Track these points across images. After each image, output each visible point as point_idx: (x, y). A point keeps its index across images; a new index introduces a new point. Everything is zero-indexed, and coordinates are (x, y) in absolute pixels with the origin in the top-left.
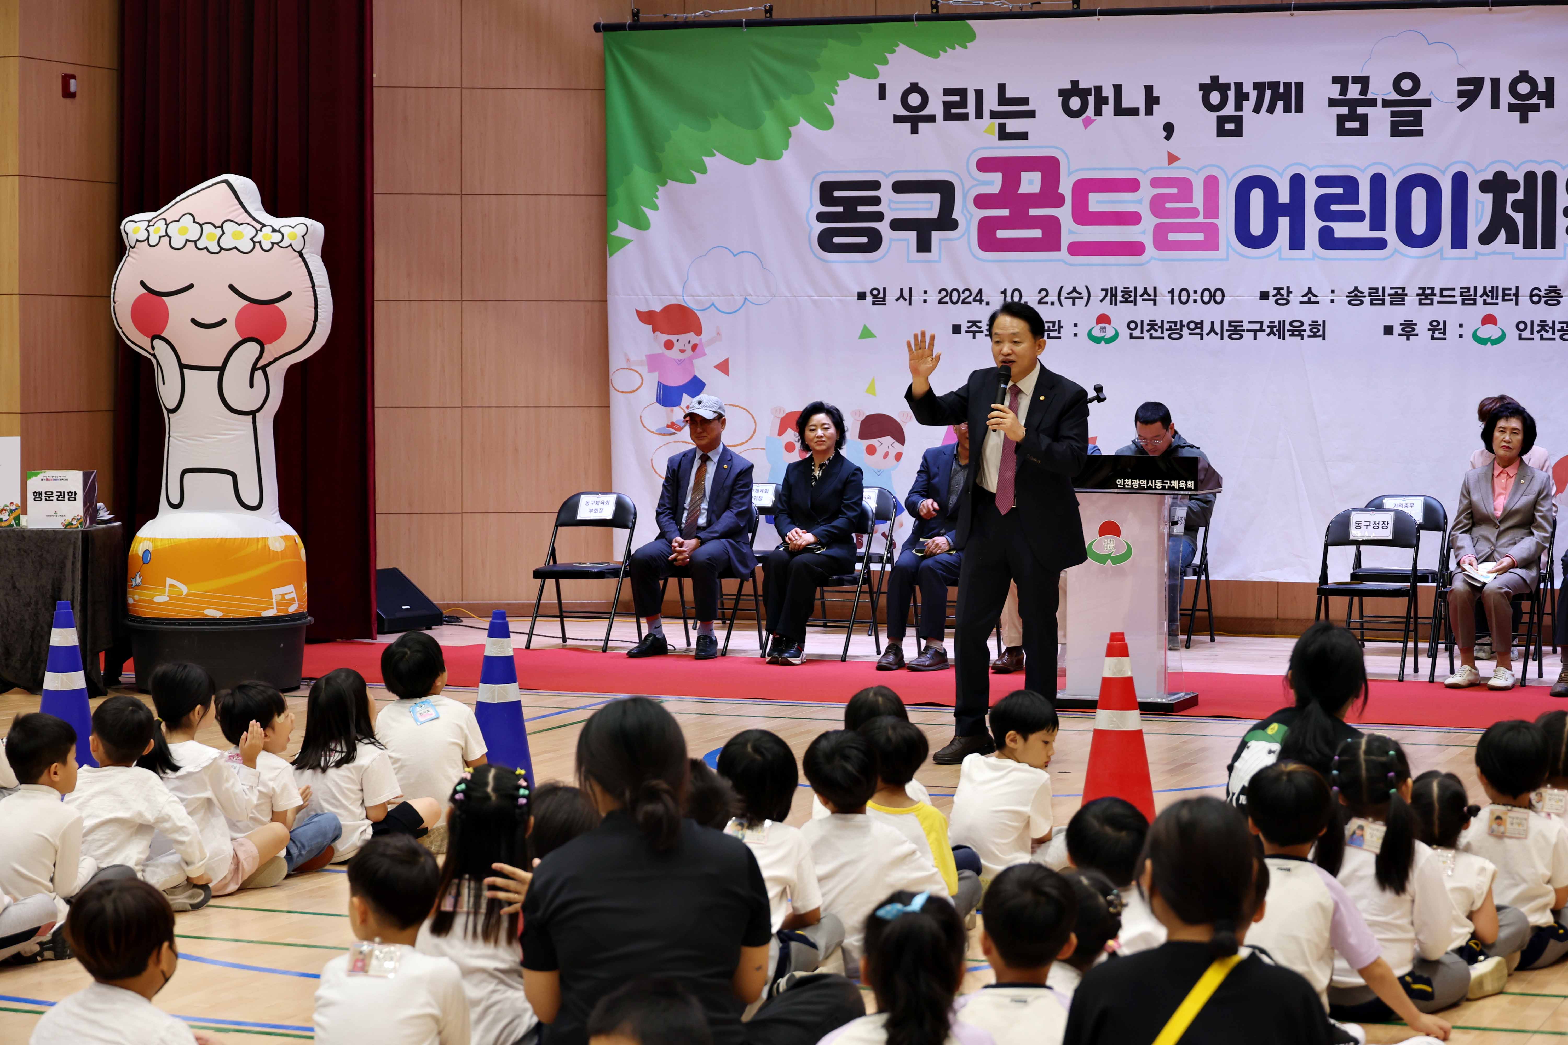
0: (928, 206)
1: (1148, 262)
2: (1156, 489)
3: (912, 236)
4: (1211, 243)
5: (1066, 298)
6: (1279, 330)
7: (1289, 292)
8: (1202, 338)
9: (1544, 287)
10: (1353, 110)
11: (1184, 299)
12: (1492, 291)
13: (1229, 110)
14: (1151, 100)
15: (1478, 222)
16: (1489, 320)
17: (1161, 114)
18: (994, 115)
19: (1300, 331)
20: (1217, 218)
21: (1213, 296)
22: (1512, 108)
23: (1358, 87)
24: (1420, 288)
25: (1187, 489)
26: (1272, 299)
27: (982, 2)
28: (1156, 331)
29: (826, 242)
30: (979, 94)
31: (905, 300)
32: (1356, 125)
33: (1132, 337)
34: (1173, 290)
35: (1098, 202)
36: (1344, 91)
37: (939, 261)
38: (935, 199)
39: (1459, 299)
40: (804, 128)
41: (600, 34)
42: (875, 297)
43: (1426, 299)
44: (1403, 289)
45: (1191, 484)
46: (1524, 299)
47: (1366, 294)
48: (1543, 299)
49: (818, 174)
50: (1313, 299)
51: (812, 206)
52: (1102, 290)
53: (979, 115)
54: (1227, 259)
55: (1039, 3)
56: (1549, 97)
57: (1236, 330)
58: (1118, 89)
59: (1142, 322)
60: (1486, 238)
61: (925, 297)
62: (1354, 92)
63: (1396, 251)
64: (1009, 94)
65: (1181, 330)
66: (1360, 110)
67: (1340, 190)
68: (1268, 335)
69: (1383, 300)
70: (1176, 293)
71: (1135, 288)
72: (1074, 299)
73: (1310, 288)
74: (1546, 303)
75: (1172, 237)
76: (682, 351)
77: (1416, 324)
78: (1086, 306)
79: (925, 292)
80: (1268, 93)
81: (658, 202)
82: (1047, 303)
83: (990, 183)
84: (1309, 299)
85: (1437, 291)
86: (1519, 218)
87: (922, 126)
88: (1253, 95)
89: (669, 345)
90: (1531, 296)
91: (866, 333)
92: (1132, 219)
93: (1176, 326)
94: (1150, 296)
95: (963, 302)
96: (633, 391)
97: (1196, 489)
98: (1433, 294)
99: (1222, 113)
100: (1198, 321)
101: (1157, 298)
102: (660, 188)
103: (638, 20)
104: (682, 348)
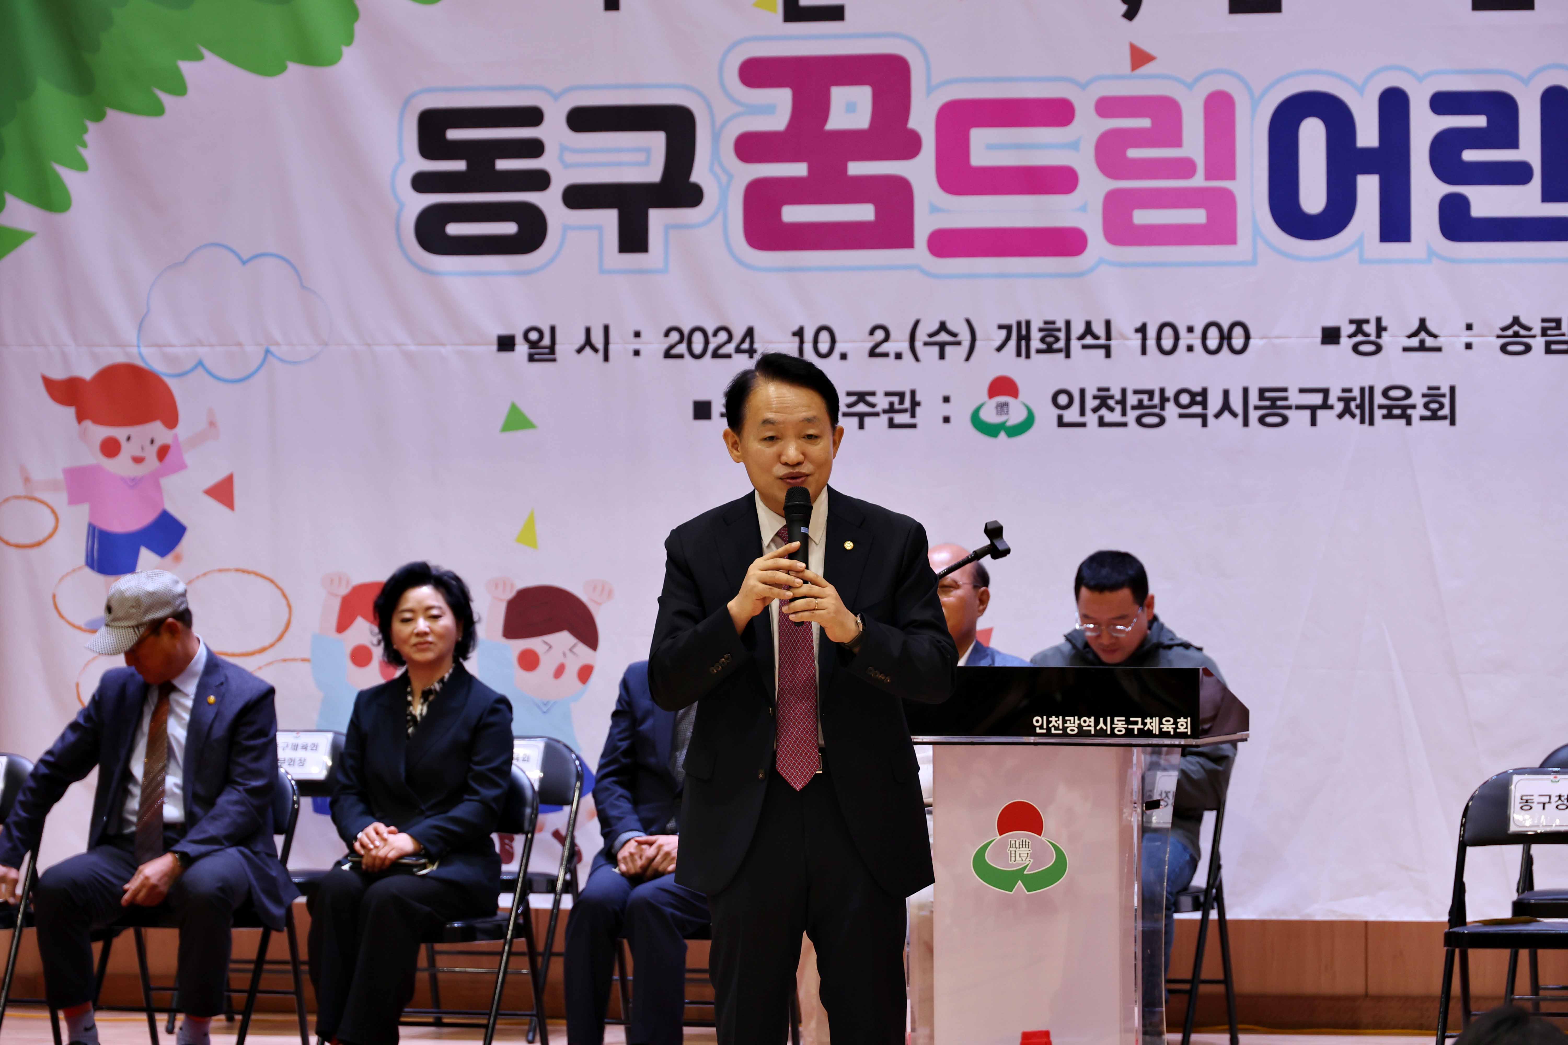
0: (641, 157)
1: (1092, 269)
2: (1113, 735)
3: (608, 219)
4: (1221, 228)
5: (926, 344)
6: (1361, 407)
7: (1380, 329)
8: (1205, 424)
11: (1167, 344)
19: (1404, 408)
20: (1232, 176)
21: (1225, 337)
25: (1178, 735)
26: (1346, 343)
28: (1111, 409)
29: (431, 233)
31: (596, 350)
33: (1061, 423)
34: (1144, 325)
35: (990, 147)
37: (665, 270)
38: (656, 142)
40: (385, 1)
42: (533, 345)
45: (1185, 725)
47: (1537, 330)
49: (413, 96)
50: (1429, 342)
51: (402, 161)
52: (1001, 327)
54: (1254, 262)
57: (1273, 406)
59: (1082, 392)
61: (636, 344)
65: (1163, 408)
67: (1479, 121)
68: (1340, 416)
70: (1152, 333)
71: (1068, 324)
72: (942, 346)
73: (1422, 321)
75: (1142, 217)
76: (138, 460)
78: (968, 359)
79: (637, 334)
81: (86, 154)
82: (886, 355)
83: (770, 110)
84: (1422, 342)
89: (111, 448)
91: (516, 420)
92: (1059, 180)
93: (1151, 399)
94: (1096, 337)
95: (716, 355)
96: (39, 544)
97: (1196, 732)
100: (1197, 388)
101: (1113, 343)
102: (91, 126)
104: (138, 453)
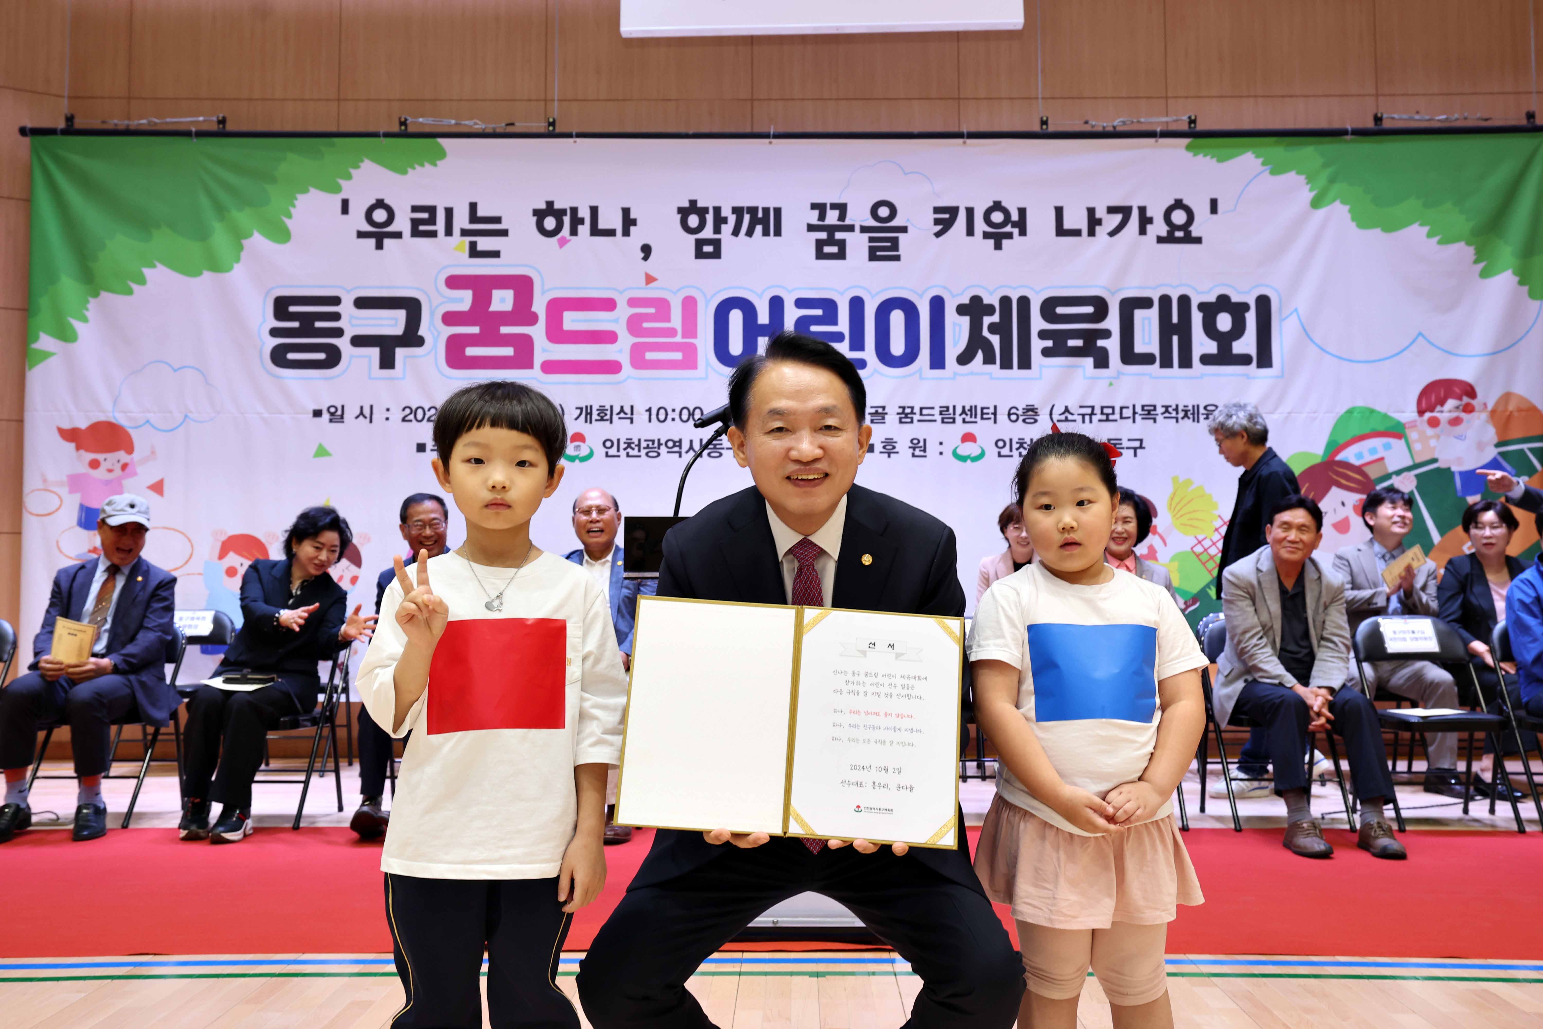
0: (393, 322)
1: (625, 381)
3: (374, 352)
4: (690, 361)
8: (680, 456)
9: (1021, 406)
10: (831, 235)
11: (662, 417)
12: (970, 410)
13: (708, 233)
14: (628, 222)
15: (955, 344)
16: (968, 438)
17: (639, 235)
18: (465, 233)
20: (695, 336)
21: (691, 414)
22: (986, 235)
23: (836, 213)
24: (900, 407)
27: (453, 122)
28: (633, 449)
29: (279, 357)
30: (449, 212)
31: (365, 417)
32: (834, 249)
33: (607, 455)
34: (650, 408)
35: (573, 321)
36: (822, 217)
37: (403, 378)
38: (401, 315)
39: (938, 418)
40: (258, 241)
41: (27, 139)
42: (332, 414)
43: (906, 417)
44: (884, 408)
46: (1002, 417)
48: (1021, 418)
49: (273, 289)
51: (264, 321)
52: (577, 408)
53: (449, 232)
54: (706, 378)
55: (512, 124)
56: (1022, 226)
58: (594, 211)
59: (618, 440)
60: (964, 359)
61: (387, 415)
62: (832, 217)
63: (875, 371)
64: (481, 213)
65: (659, 448)
66: (839, 235)
67: (819, 312)
70: (654, 412)
71: (612, 407)
74: (1024, 421)
76: (110, 471)
77: (896, 442)
79: (388, 410)
80: (747, 218)
81: (88, 314)
83: (461, 300)
85: (917, 410)
86: (995, 340)
87: (387, 242)
88: (732, 219)
90: (1009, 414)
91: (321, 452)
92: (608, 337)
93: (653, 444)
94: (626, 414)
96: (50, 514)
98: (912, 413)
99: (702, 235)
100: (677, 439)
101: (634, 417)
102: (91, 300)
103: (72, 125)
104: (110, 467)
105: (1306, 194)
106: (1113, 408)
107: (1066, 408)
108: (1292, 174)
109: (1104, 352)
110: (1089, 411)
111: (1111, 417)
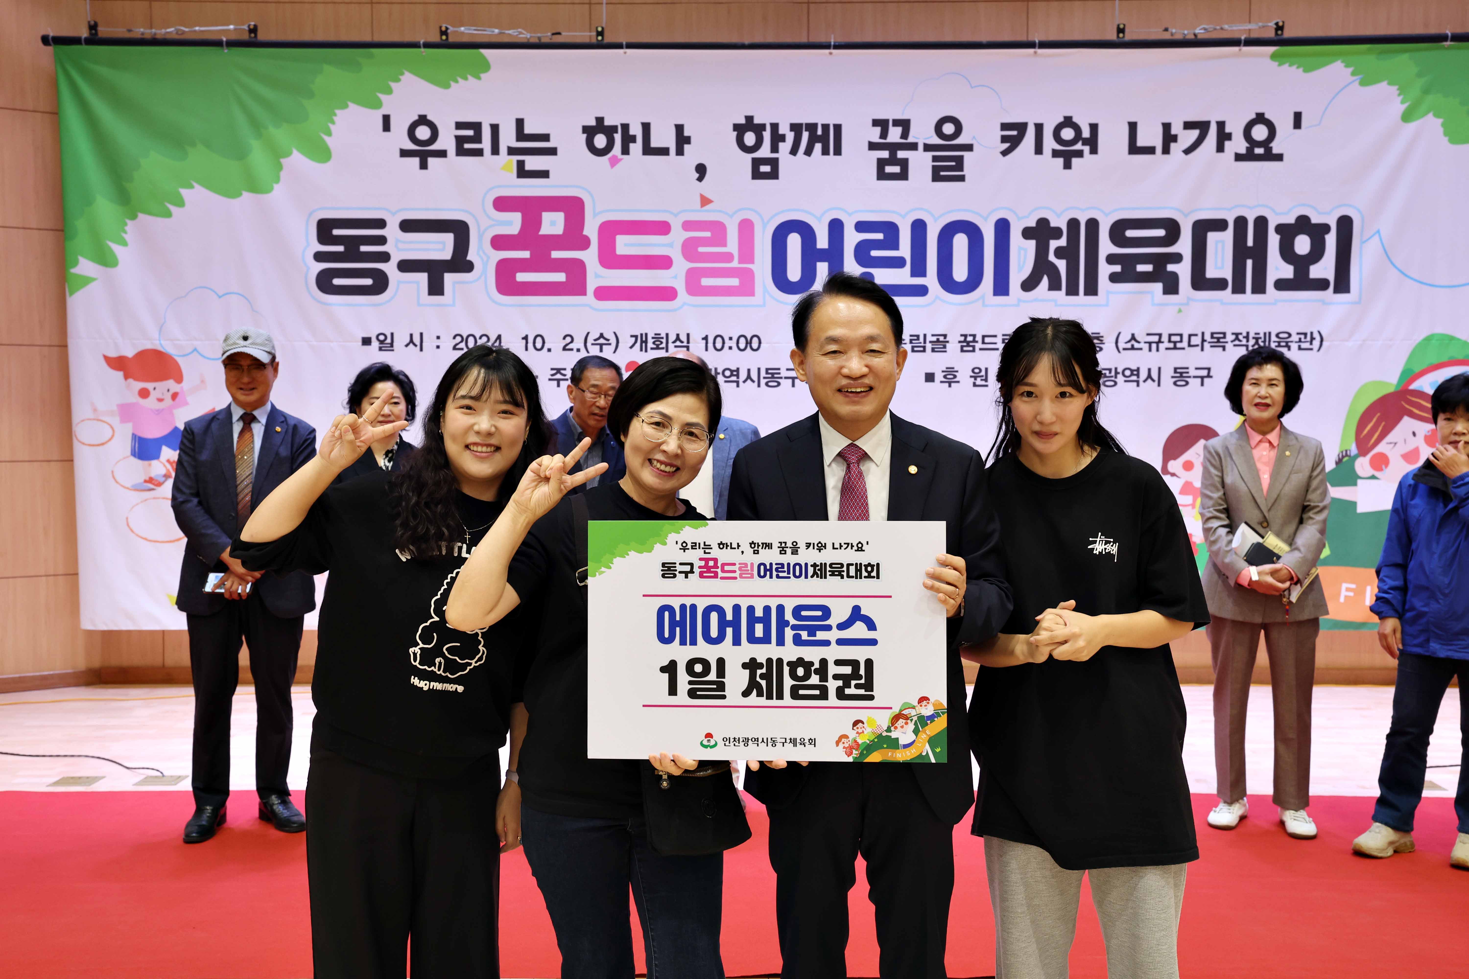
0: (440, 246)
1: (680, 308)
3: (422, 278)
4: (747, 288)
5: (593, 344)
8: (738, 386)
10: (893, 154)
11: (719, 345)
13: (765, 152)
14: (682, 140)
15: (1020, 269)
17: (693, 154)
18: (512, 151)
20: (752, 262)
21: (749, 343)
22: (1056, 154)
23: (899, 130)
24: (962, 335)
27: (497, 31)
29: (324, 283)
30: (495, 129)
31: (416, 345)
32: (896, 169)
34: (707, 336)
35: (626, 245)
36: (884, 134)
37: (453, 305)
38: (448, 239)
40: (297, 160)
41: (50, 49)
42: (381, 342)
43: (968, 346)
44: (945, 336)
49: (314, 211)
51: (308, 245)
52: (632, 336)
53: (495, 151)
54: (764, 305)
55: (559, 34)
56: (1093, 143)
58: (646, 127)
60: (1029, 284)
61: (438, 342)
63: (937, 297)
64: (528, 130)
66: (901, 154)
67: (880, 236)
69: (924, 347)
70: (711, 340)
71: (667, 335)
72: (601, 346)
76: (160, 400)
77: (957, 371)
78: (614, 352)
79: (439, 338)
80: (805, 135)
81: (127, 237)
82: (572, 350)
83: (510, 223)
85: (979, 338)
86: (1061, 265)
87: (431, 161)
88: (790, 137)
92: (663, 262)
94: (682, 342)
96: (103, 444)
98: (974, 341)
99: (758, 154)
100: (734, 368)
101: (690, 345)
102: (129, 223)
103: (96, 34)
104: (160, 396)
105: (1398, 107)
106: (1181, 335)
107: (1133, 335)
108: (1384, 84)
109: (1175, 277)
110: (1156, 339)
111: (1179, 345)
